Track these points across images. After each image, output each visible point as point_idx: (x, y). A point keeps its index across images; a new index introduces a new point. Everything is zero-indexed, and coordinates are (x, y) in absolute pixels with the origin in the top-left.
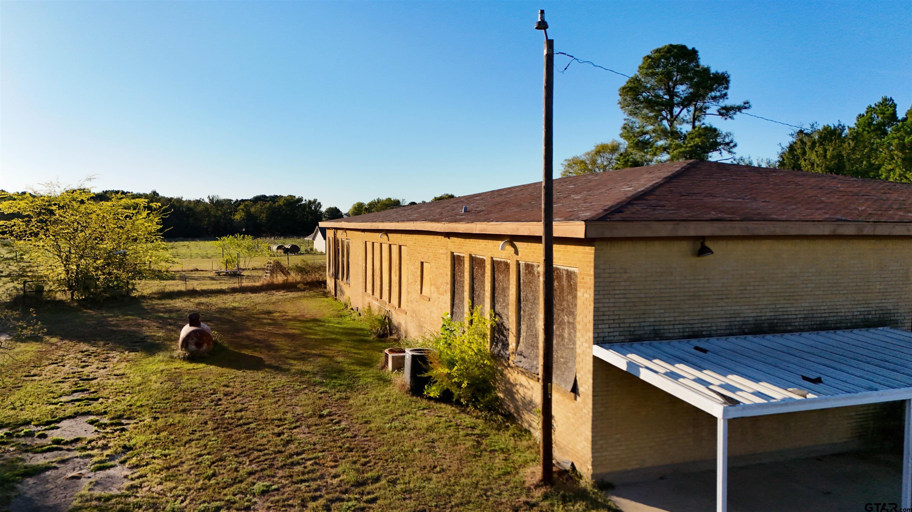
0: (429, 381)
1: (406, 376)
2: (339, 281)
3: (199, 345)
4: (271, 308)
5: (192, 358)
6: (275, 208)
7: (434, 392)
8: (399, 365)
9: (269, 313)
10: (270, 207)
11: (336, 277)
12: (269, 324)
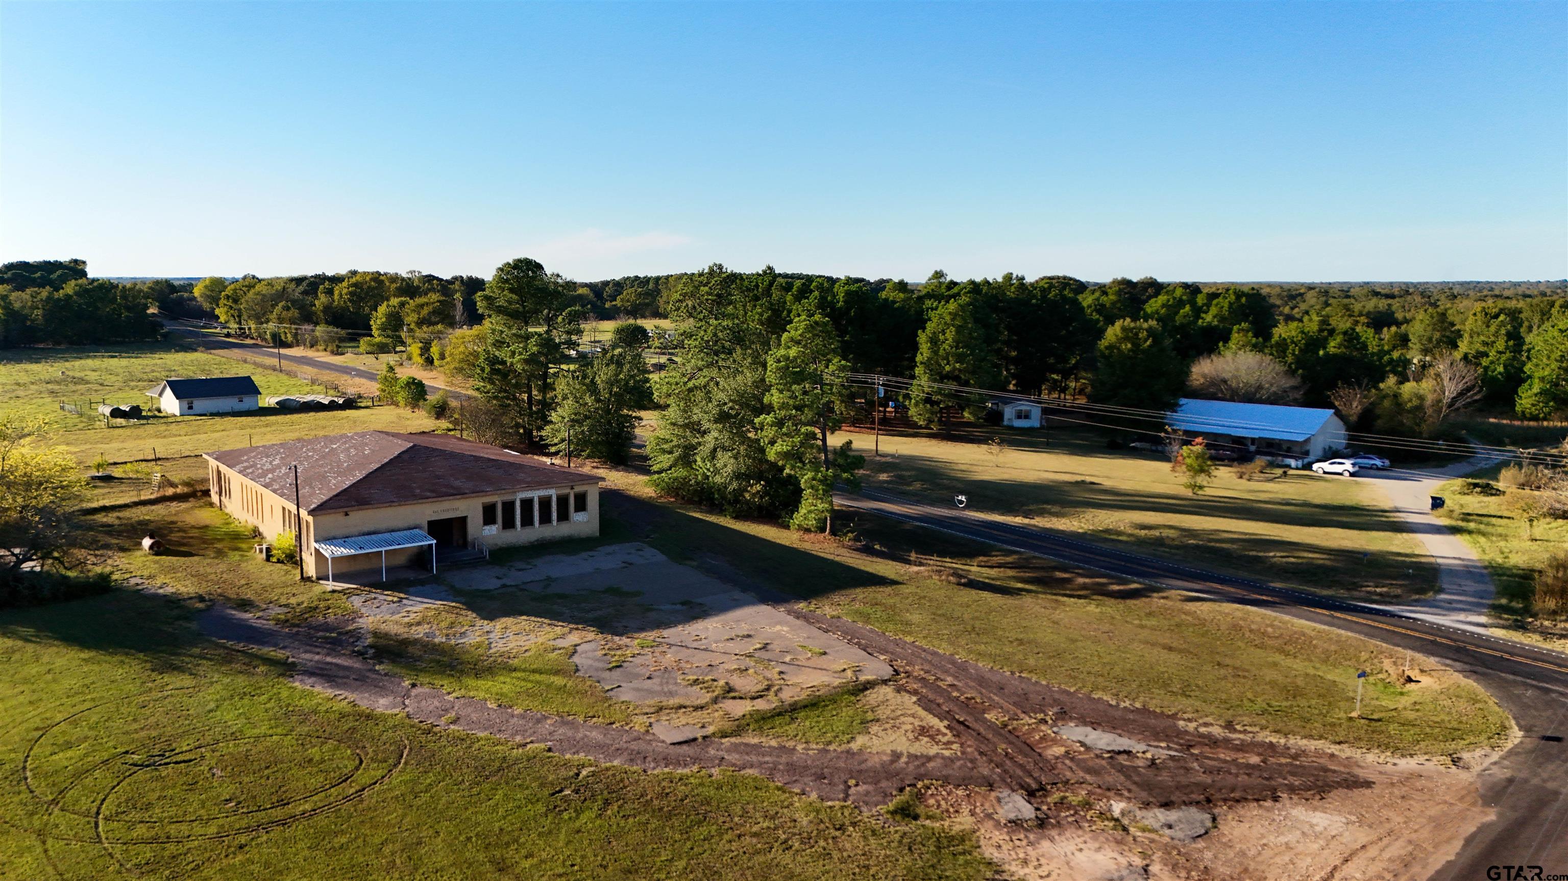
0: (272, 556)
1: (264, 555)
2: (223, 498)
3: (158, 548)
4: (174, 519)
5: (157, 554)
6: (59, 300)
7: (275, 560)
8: (261, 551)
9: (173, 523)
10: (49, 298)
11: (220, 495)
12: (179, 531)
